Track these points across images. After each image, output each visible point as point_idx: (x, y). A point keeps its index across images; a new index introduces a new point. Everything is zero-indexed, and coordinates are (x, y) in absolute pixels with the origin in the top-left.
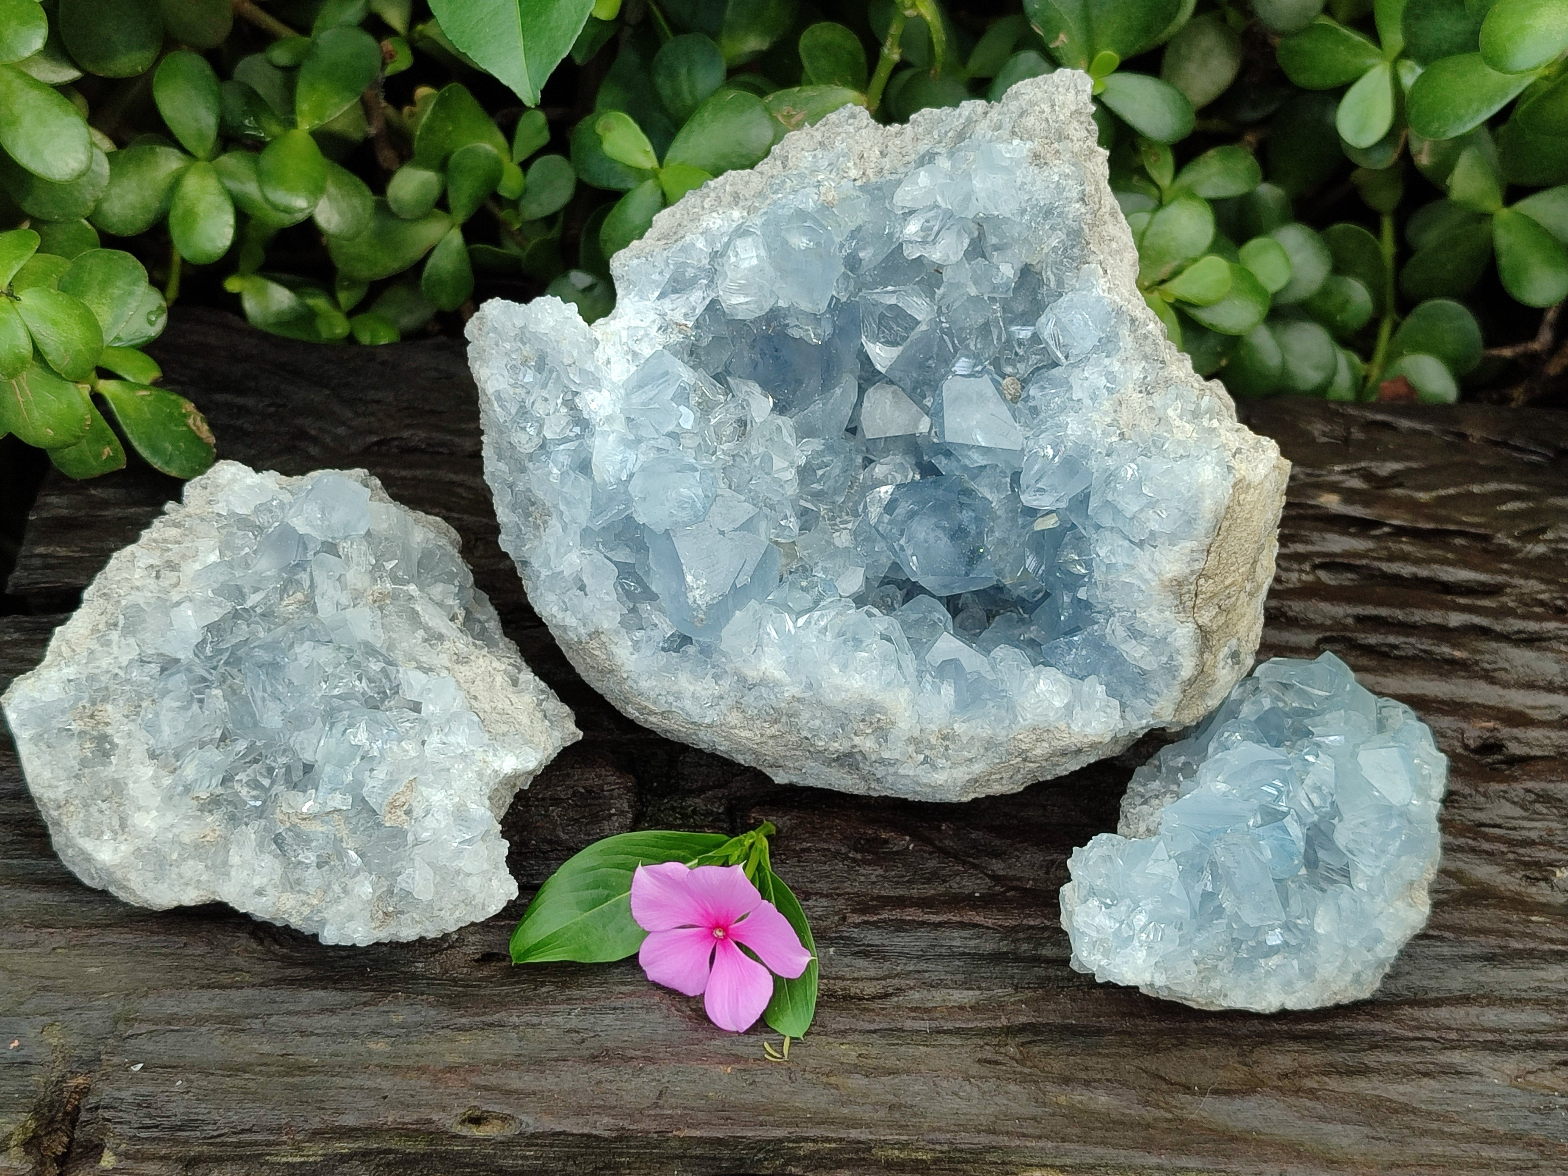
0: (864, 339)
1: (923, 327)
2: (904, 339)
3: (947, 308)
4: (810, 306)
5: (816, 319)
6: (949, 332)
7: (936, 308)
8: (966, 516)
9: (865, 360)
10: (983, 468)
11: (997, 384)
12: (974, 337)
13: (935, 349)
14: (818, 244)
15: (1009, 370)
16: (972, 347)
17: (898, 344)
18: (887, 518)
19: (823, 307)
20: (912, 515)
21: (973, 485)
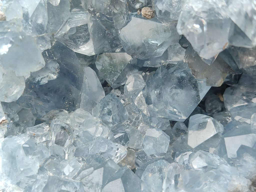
0: (75, 51)
1: (90, 25)
2: (89, 35)
3: (92, 7)
4: (38, 66)
5: (45, 69)
6: (102, 15)
7: (88, 12)
8: (178, 74)
9: (84, 57)
10: (166, 52)
11: (140, 16)
12: (112, 7)
13: (104, 27)
14: (11, 42)
15: (138, 6)
16: (116, 12)
17: (89, 39)
18: (151, 106)
19: (42, 60)
20: (160, 96)
21: (169, 61)
